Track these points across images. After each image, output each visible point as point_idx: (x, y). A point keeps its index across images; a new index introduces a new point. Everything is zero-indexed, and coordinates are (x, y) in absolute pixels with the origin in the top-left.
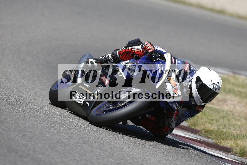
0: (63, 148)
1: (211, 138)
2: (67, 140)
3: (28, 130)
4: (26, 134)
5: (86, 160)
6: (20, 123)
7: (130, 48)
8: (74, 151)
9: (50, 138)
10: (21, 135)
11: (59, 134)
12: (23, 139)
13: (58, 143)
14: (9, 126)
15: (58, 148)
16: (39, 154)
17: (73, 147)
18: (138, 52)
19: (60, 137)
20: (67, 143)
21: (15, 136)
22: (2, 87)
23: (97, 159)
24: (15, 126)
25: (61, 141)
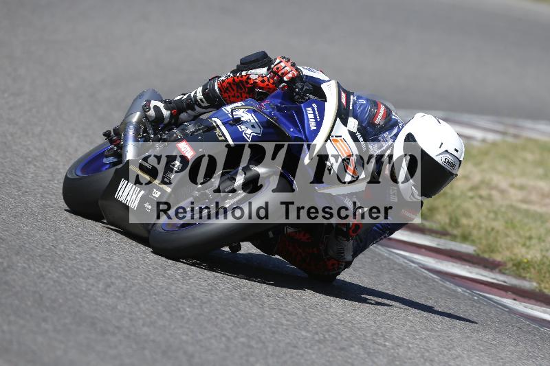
0: (197, 311)
1: (528, 278)
2: (203, 292)
3: (117, 272)
4: (112, 283)
5: (247, 336)
6: (99, 258)
7: (244, 73)
8: (221, 317)
9: (167, 289)
10: (101, 286)
11: (185, 280)
12: (106, 292)
13: (185, 301)
14: (75, 265)
15: (185, 310)
16: (143, 325)
17: (219, 307)
18: (263, 81)
19: (188, 287)
20: (204, 300)
21: (90, 287)
22: (58, 181)
23: (273, 333)
24: (89, 265)
25: (192, 296)
